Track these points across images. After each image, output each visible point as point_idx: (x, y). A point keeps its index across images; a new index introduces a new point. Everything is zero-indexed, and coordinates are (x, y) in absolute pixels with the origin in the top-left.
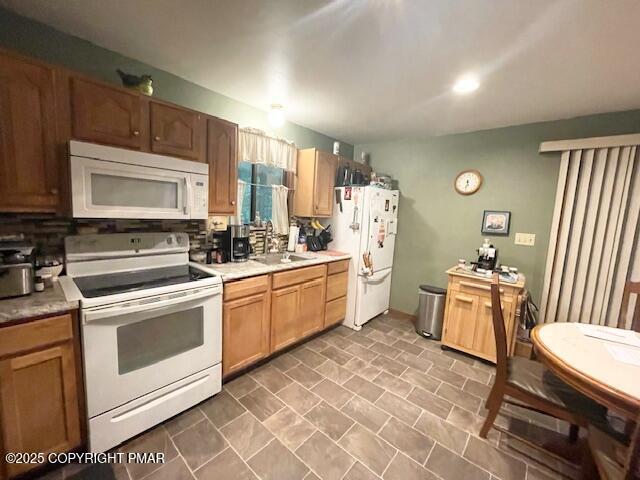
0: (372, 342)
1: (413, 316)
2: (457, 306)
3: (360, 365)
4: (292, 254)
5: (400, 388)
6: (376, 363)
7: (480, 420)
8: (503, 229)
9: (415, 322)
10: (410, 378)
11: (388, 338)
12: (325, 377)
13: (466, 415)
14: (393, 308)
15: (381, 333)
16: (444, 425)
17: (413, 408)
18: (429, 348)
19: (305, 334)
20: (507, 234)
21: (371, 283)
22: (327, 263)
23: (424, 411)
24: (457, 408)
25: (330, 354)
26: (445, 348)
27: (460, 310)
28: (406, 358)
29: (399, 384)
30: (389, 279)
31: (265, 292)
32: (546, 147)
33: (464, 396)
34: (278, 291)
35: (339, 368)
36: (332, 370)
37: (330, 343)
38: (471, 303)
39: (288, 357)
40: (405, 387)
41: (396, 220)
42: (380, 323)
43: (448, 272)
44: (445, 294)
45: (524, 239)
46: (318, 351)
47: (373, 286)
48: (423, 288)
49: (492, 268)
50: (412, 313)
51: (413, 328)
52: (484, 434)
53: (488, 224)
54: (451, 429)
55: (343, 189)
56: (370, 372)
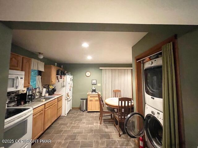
0: (71, 117)
1: (79, 108)
2: (90, 101)
3: (72, 123)
4: (45, 97)
5: (83, 124)
6: (75, 121)
7: (99, 122)
8: (95, 83)
9: (80, 109)
10: (84, 121)
11: (75, 115)
12: (64, 130)
13: (97, 122)
14: (73, 107)
15: (73, 114)
16: (94, 126)
17: (88, 126)
18: (85, 113)
19: (53, 121)
20: (96, 84)
21: (69, 101)
22: (58, 98)
23: (90, 125)
24: (95, 122)
25: (62, 124)
26: (89, 112)
27: (91, 102)
28: (81, 117)
29: (82, 123)
30: (72, 100)
31: (43, 110)
32: (101, 68)
33: (95, 119)
34: (47, 109)
35: (67, 126)
36: (65, 127)
37: (60, 122)
38: (92, 100)
39: (48, 130)
40: (84, 123)
41: (73, 83)
42: (71, 112)
43: (87, 94)
44: (87, 99)
45: (99, 85)
46: (57, 125)
47: (69, 102)
48: (81, 99)
49: (95, 92)
50: (78, 107)
51: (80, 110)
52: (101, 124)
53: (93, 82)
54: (95, 126)
55: (59, 76)
56: (75, 124)
